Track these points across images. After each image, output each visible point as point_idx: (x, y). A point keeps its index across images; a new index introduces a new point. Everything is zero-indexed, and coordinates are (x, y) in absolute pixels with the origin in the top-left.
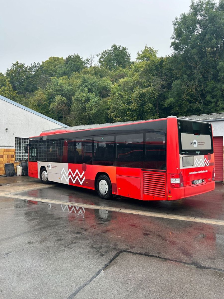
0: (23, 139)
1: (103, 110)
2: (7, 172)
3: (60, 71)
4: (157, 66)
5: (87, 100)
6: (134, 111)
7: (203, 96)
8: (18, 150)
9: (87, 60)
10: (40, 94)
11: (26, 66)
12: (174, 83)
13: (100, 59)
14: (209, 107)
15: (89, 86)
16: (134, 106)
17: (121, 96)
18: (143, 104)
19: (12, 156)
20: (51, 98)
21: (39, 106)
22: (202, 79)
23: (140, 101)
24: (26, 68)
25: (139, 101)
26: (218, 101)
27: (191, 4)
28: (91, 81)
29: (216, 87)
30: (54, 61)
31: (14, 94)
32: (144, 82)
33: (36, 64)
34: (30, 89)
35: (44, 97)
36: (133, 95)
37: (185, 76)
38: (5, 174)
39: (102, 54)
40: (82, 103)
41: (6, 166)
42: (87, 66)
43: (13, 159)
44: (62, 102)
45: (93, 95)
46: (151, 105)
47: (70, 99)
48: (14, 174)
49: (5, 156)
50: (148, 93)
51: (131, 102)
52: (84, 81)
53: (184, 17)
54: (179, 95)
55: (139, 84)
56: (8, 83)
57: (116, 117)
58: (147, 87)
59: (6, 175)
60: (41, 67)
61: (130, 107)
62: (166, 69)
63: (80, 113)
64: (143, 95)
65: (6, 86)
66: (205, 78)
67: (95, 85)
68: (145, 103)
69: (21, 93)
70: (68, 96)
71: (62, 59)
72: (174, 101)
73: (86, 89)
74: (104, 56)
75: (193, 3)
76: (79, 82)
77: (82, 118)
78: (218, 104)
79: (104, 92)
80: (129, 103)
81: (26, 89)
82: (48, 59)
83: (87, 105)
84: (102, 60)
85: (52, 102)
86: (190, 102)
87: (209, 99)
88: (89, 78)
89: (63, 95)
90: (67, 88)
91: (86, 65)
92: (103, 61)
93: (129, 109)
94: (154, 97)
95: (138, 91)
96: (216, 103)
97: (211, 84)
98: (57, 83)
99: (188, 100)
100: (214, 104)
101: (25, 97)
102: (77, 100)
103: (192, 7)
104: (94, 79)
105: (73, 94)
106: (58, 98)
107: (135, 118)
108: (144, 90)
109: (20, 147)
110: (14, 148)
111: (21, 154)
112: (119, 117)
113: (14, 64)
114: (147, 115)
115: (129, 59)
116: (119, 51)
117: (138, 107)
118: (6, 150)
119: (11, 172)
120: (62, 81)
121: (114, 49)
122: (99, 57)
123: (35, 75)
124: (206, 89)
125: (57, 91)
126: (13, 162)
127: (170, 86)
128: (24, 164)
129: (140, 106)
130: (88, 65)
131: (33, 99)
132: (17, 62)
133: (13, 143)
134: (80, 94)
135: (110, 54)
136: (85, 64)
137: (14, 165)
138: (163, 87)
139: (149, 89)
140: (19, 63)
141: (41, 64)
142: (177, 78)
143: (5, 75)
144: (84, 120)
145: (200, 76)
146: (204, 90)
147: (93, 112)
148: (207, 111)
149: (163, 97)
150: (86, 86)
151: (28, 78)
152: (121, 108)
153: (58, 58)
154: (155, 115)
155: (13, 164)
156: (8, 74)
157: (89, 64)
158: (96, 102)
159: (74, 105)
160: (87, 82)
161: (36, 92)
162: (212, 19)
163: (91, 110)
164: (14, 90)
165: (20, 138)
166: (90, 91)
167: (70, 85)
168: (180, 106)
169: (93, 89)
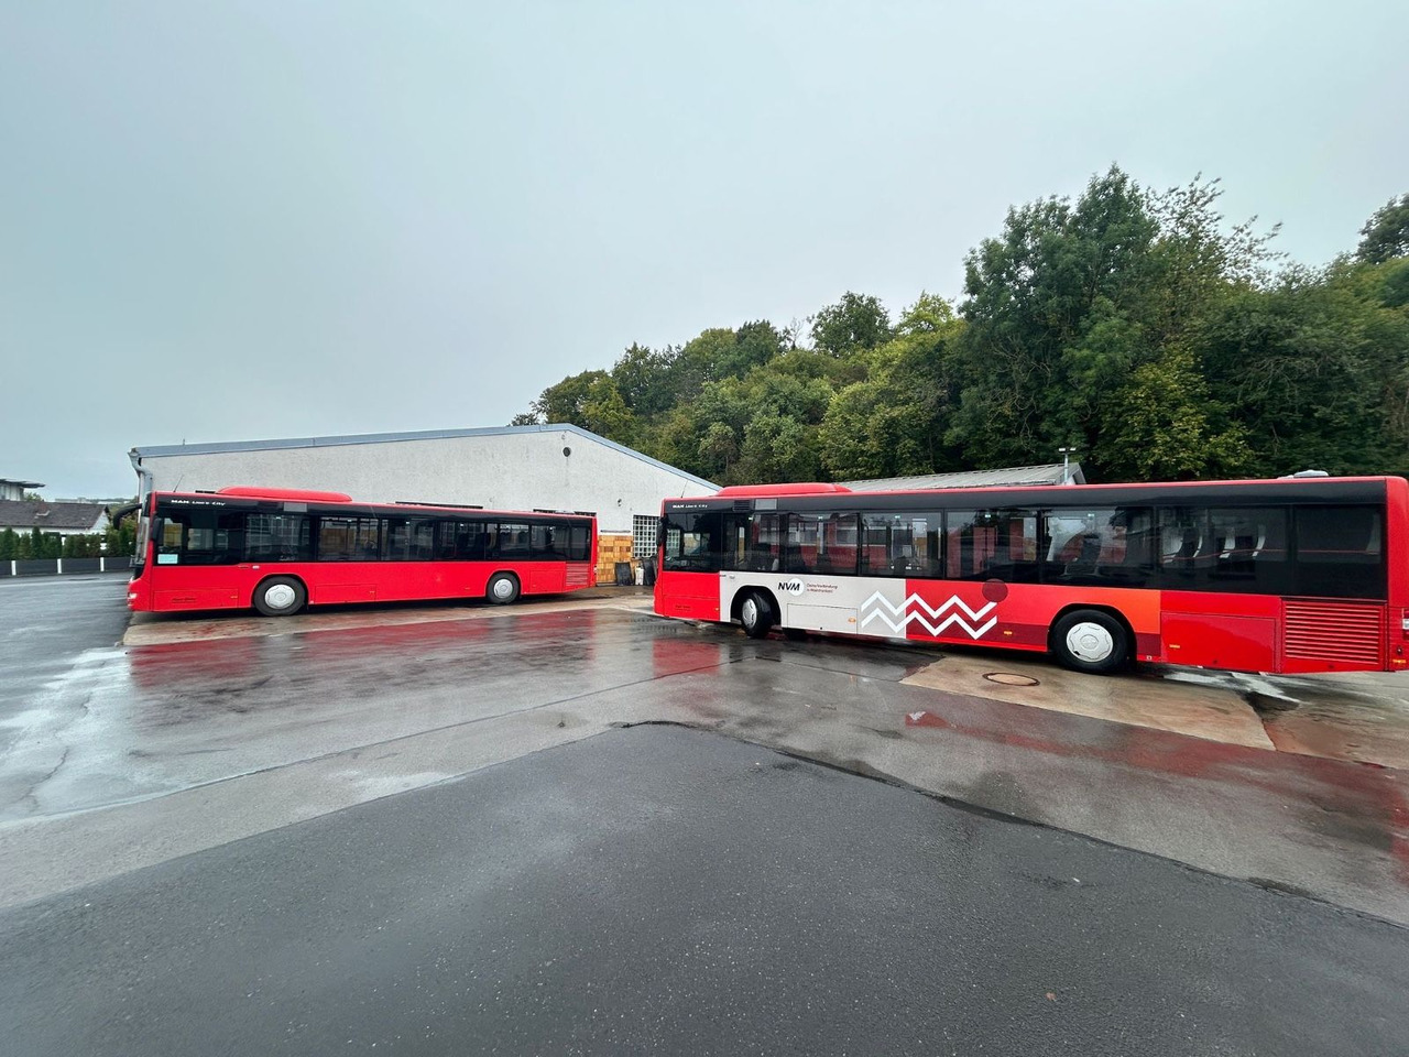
0: (646, 517)
1: (809, 453)
2: (620, 578)
3: (725, 361)
4: (930, 353)
5: (776, 432)
6: (873, 456)
7: (1036, 419)
8: (637, 539)
9: (787, 331)
10: (679, 419)
11: (652, 352)
12: (964, 394)
13: (816, 326)
14: (1050, 445)
15: (782, 401)
16: (872, 445)
17: (847, 422)
18: (894, 440)
19: (628, 549)
20: (702, 428)
21: (677, 443)
22: (1034, 384)
23: (885, 436)
24: (653, 357)
25: (882, 435)
26: (1069, 431)
27: (1007, 215)
28: (786, 390)
29: (1063, 401)
30: (713, 338)
31: (628, 417)
32: (900, 392)
33: (673, 349)
34: (660, 404)
35: (689, 424)
36: (872, 421)
37: (992, 378)
38: (616, 581)
39: (820, 315)
40: (765, 439)
41: (618, 566)
42: (785, 346)
43: (630, 554)
44: (725, 437)
45: (789, 420)
46: (911, 443)
47: (739, 429)
48: (630, 581)
49: (617, 549)
50: (903, 417)
51: (866, 438)
52: (772, 390)
53: (991, 249)
54: (977, 420)
55: (886, 395)
56: (615, 392)
57: (836, 468)
58: (905, 402)
59: (617, 583)
60: (684, 355)
61: (864, 449)
62: (951, 360)
63: (761, 460)
64: (891, 423)
65: (610, 400)
66: (1039, 377)
67: (795, 398)
68: (898, 438)
69: (642, 412)
70: (737, 421)
71: (730, 331)
72: (963, 434)
73: (774, 407)
74: (825, 320)
75: (1013, 213)
76: (758, 391)
77: (765, 470)
78: (1068, 440)
79: (813, 413)
80: (863, 439)
81: (652, 401)
82: (698, 335)
83: (774, 443)
84: (820, 329)
85: (703, 436)
86: (1007, 435)
87: (1046, 428)
88: (781, 383)
89: (725, 420)
90: (735, 404)
91: (782, 344)
92: (823, 332)
93: (863, 452)
94: (920, 425)
95: (884, 412)
96: (1066, 438)
97: (1054, 394)
98: (715, 394)
99: (999, 430)
100: (1060, 438)
101: (651, 422)
102: (755, 432)
103: (1011, 221)
104: (792, 383)
105: (748, 419)
106: (715, 428)
107: (877, 472)
108: (895, 413)
109: (641, 533)
110: (631, 534)
111: (643, 546)
112: (842, 469)
113: (629, 351)
114: (904, 465)
115: (884, 322)
116: (859, 305)
117: (882, 448)
118: (618, 538)
119: (625, 578)
120: (726, 388)
121: (849, 302)
122: (814, 323)
123: (670, 372)
124: (1041, 405)
125: (715, 410)
126: (629, 560)
127: (955, 399)
128: (647, 564)
129: (888, 445)
130: (788, 342)
131: (667, 431)
132: (635, 347)
133: (630, 525)
134: (759, 420)
135: (838, 315)
136: (782, 339)
137: (631, 565)
138: (940, 402)
139: (911, 408)
140: (639, 346)
141: (684, 346)
142: (974, 382)
143: (611, 375)
144: (767, 475)
145: (1025, 378)
146: (1038, 408)
147: (787, 458)
148: (1045, 453)
149: (941, 422)
150: (775, 401)
151: (656, 378)
152: (846, 448)
153: (722, 331)
154: (921, 465)
155: (628, 563)
156: (616, 372)
157: (789, 339)
158: (793, 436)
159: (748, 443)
160: (778, 392)
161: (672, 412)
162: (1050, 251)
163: (783, 454)
164: (626, 406)
165: (642, 517)
166: (783, 411)
167: (743, 396)
168: (981, 443)
169: (790, 407)
